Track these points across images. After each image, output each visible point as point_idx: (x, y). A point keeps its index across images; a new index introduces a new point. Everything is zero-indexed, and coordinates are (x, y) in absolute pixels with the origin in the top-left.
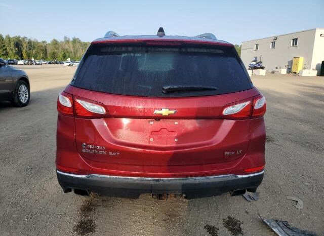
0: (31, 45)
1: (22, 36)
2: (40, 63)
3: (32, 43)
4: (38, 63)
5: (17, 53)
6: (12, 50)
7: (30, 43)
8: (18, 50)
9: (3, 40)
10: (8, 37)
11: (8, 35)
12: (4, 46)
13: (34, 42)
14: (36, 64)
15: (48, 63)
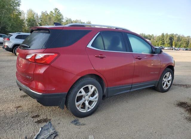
0: (179, 39)
1: (175, 34)
2: (178, 49)
3: (180, 38)
4: (176, 49)
5: (169, 44)
6: (167, 42)
7: (179, 37)
8: (171, 42)
9: (164, 36)
10: (167, 35)
11: (167, 33)
12: (163, 39)
13: (181, 37)
14: (175, 50)
15: (185, 49)
